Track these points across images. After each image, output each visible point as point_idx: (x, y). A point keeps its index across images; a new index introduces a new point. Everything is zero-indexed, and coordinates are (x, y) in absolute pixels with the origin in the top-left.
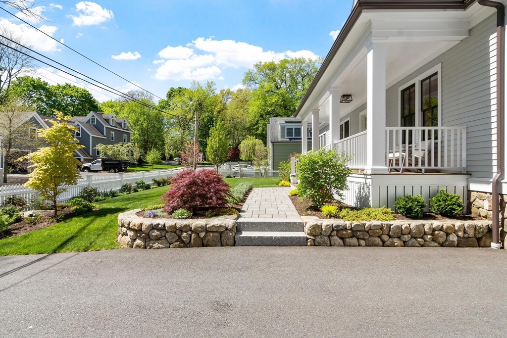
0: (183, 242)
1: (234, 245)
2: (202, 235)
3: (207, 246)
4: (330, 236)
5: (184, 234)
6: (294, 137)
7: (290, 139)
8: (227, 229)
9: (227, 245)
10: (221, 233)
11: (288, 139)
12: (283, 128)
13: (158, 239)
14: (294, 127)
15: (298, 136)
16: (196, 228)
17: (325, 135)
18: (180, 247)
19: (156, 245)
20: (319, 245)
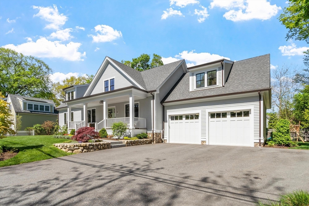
0: (99, 148)
1: (111, 148)
2: (104, 146)
3: (105, 149)
4: (130, 144)
5: (99, 146)
8: (109, 144)
9: (110, 148)
10: (108, 145)
11: (29, 111)
12: (25, 104)
13: (92, 148)
14: (33, 104)
15: (36, 110)
16: (102, 144)
18: (98, 150)
19: (92, 150)
20: (128, 146)
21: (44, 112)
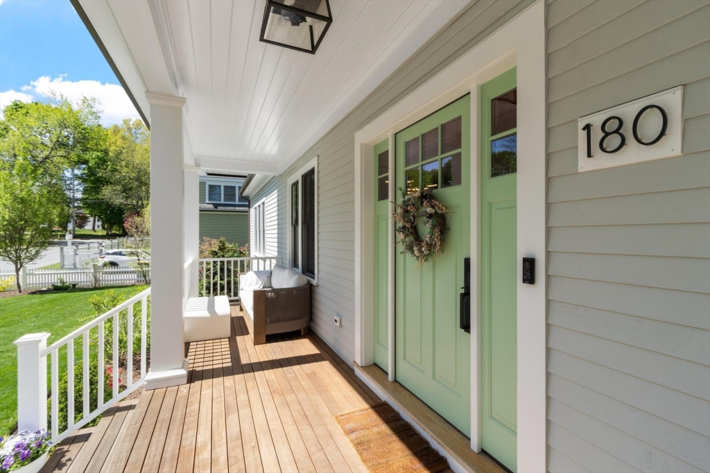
6: (222, 202)
7: (216, 206)
11: (211, 206)
12: (202, 184)
14: (223, 185)
15: (229, 200)
17: (263, 203)
21: (235, 206)
